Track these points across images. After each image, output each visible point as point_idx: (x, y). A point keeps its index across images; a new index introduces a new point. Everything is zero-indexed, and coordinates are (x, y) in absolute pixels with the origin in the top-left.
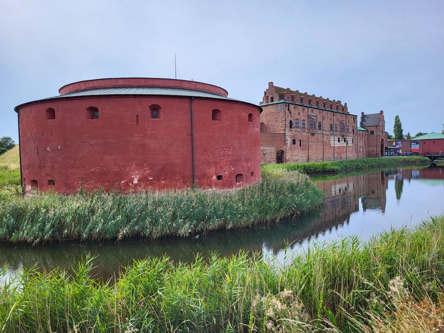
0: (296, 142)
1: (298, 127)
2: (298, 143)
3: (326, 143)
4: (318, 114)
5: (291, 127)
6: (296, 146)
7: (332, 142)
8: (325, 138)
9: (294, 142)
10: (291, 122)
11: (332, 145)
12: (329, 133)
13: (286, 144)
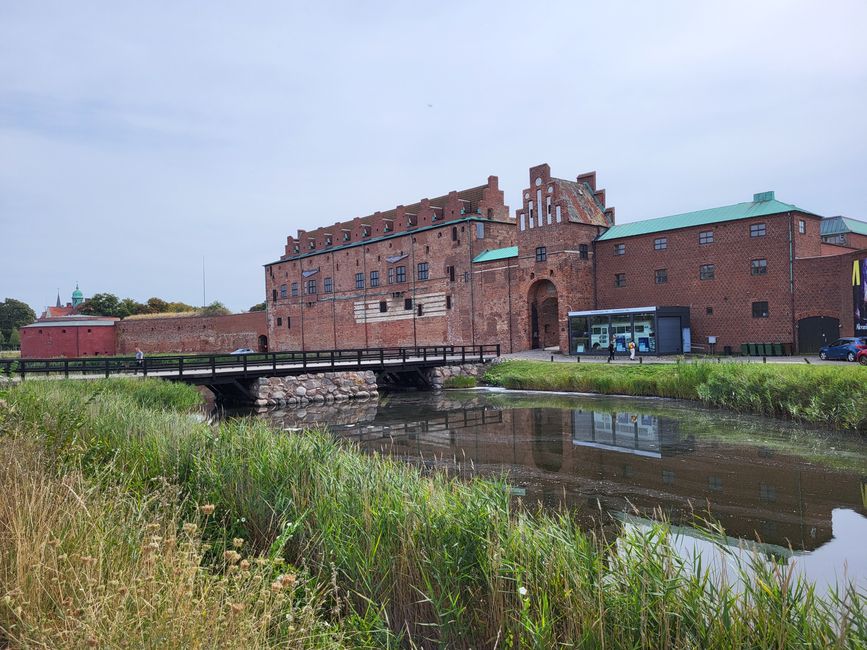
0: (283, 322)
1: (284, 298)
2: (285, 323)
3: (342, 318)
4: (322, 263)
5: (275, 300)
6: (282, 327)
7: (359, 314)
8: (339, 308)
9: (279, 321)
10: (274, 291)
11: (358, 321)
12: (352, 296)
13: (268, 326)
